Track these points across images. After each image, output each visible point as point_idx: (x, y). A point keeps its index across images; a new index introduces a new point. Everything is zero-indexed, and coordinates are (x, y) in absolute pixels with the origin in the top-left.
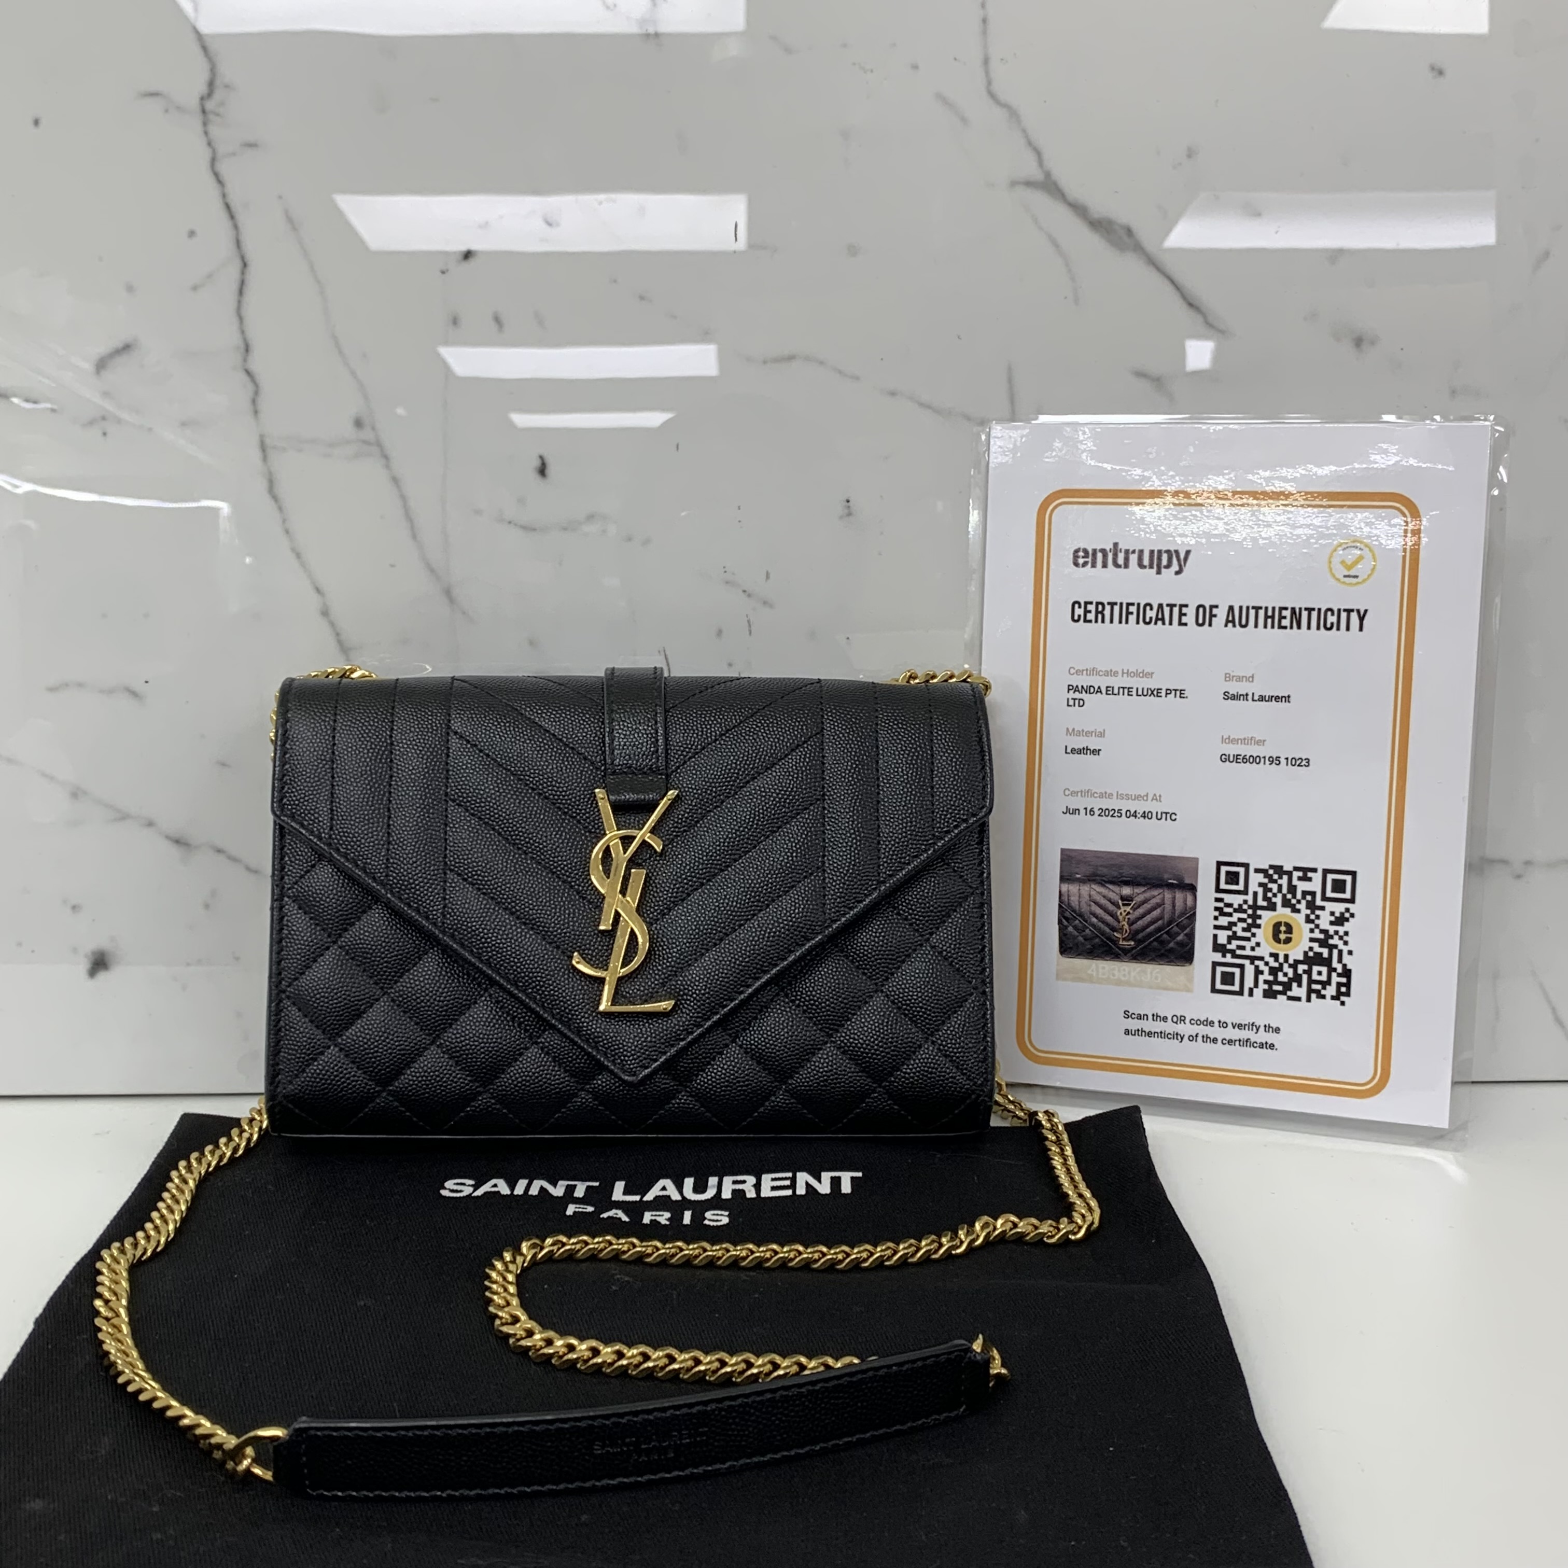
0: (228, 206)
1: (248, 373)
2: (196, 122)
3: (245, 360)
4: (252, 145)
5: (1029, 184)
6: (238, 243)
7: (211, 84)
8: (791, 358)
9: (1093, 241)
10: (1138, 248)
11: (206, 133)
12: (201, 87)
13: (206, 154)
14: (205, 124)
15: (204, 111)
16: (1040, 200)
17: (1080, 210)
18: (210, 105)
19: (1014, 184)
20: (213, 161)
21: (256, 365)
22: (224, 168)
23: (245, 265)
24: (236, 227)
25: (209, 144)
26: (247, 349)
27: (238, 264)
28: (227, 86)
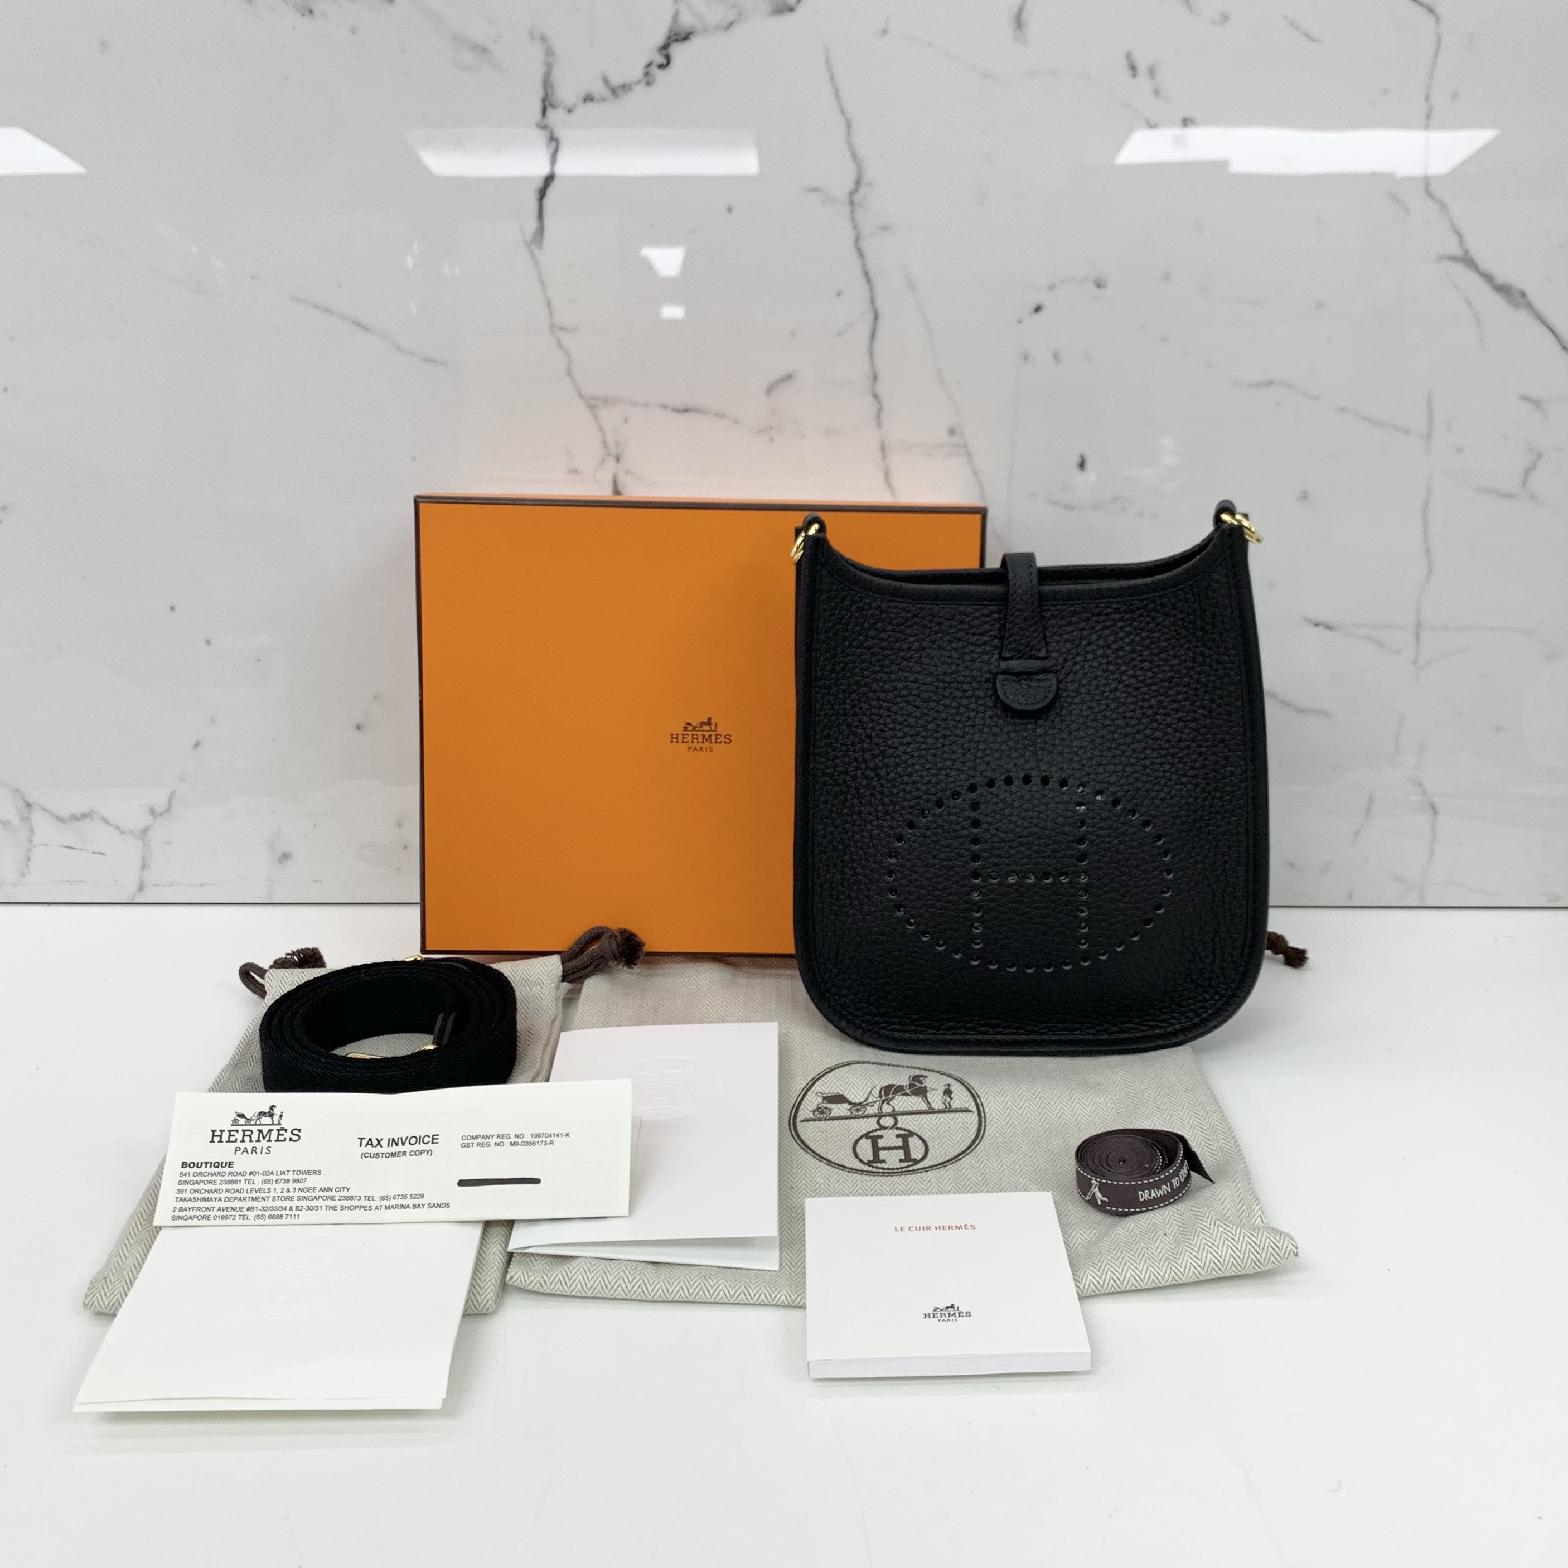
0: (866, 274)
1: (876, 396)
2: (846, 210)
3: (873, 386)
4: (885, 228)
5: (1452, 258)
6: (873, 301)
7: (858, 182)
8: (1270, 383)
9: (1497, 302)
10: (1530, 307)
11: (853, 219)
12: (849, 184)
13: (851, 234)
14: (852, 212)
15: (852, 203)
16: (1460, 271)
17: (1488, 278)
18: (857, 198)
19: (1441, 258)
20: (857, 241)
21: (881, 388)
22: (866, 245)
23: (876, 317)
24: (871, 289)
25: (855, 227)
26: (875, 378)
27: (870, 316)
28: (870, 185)
